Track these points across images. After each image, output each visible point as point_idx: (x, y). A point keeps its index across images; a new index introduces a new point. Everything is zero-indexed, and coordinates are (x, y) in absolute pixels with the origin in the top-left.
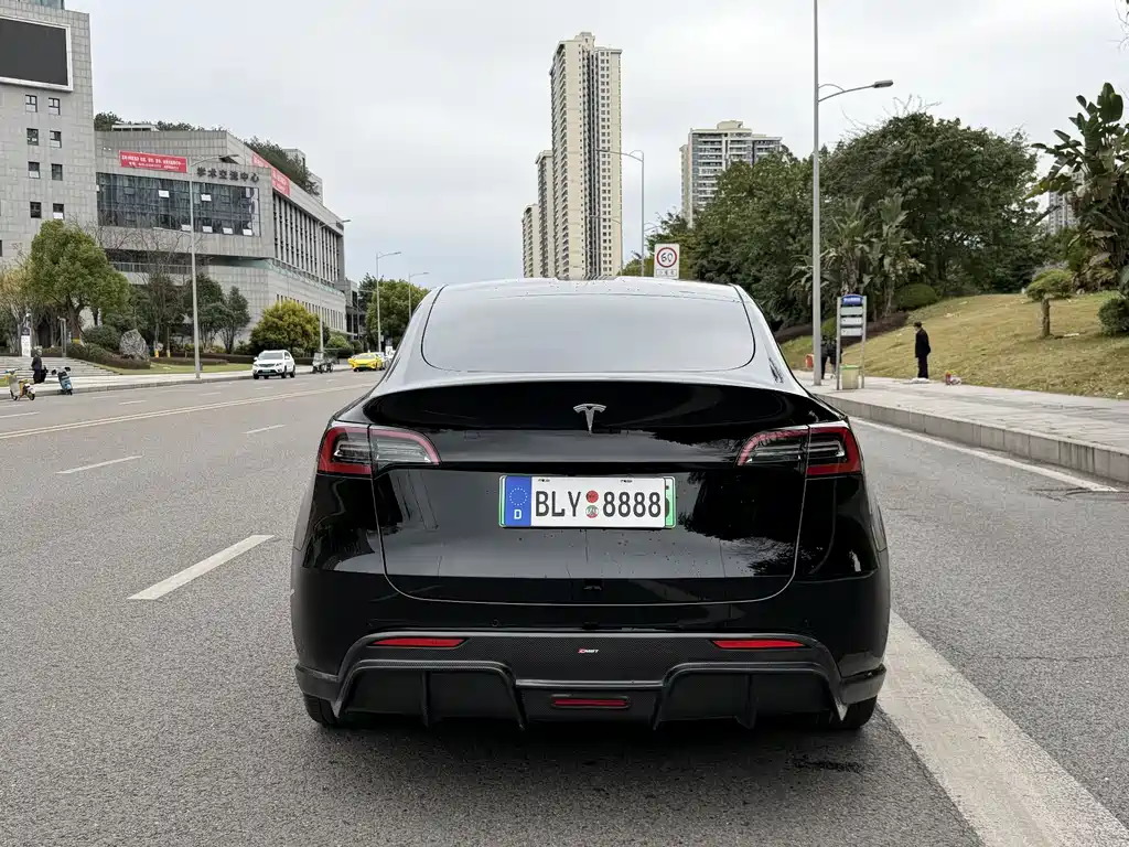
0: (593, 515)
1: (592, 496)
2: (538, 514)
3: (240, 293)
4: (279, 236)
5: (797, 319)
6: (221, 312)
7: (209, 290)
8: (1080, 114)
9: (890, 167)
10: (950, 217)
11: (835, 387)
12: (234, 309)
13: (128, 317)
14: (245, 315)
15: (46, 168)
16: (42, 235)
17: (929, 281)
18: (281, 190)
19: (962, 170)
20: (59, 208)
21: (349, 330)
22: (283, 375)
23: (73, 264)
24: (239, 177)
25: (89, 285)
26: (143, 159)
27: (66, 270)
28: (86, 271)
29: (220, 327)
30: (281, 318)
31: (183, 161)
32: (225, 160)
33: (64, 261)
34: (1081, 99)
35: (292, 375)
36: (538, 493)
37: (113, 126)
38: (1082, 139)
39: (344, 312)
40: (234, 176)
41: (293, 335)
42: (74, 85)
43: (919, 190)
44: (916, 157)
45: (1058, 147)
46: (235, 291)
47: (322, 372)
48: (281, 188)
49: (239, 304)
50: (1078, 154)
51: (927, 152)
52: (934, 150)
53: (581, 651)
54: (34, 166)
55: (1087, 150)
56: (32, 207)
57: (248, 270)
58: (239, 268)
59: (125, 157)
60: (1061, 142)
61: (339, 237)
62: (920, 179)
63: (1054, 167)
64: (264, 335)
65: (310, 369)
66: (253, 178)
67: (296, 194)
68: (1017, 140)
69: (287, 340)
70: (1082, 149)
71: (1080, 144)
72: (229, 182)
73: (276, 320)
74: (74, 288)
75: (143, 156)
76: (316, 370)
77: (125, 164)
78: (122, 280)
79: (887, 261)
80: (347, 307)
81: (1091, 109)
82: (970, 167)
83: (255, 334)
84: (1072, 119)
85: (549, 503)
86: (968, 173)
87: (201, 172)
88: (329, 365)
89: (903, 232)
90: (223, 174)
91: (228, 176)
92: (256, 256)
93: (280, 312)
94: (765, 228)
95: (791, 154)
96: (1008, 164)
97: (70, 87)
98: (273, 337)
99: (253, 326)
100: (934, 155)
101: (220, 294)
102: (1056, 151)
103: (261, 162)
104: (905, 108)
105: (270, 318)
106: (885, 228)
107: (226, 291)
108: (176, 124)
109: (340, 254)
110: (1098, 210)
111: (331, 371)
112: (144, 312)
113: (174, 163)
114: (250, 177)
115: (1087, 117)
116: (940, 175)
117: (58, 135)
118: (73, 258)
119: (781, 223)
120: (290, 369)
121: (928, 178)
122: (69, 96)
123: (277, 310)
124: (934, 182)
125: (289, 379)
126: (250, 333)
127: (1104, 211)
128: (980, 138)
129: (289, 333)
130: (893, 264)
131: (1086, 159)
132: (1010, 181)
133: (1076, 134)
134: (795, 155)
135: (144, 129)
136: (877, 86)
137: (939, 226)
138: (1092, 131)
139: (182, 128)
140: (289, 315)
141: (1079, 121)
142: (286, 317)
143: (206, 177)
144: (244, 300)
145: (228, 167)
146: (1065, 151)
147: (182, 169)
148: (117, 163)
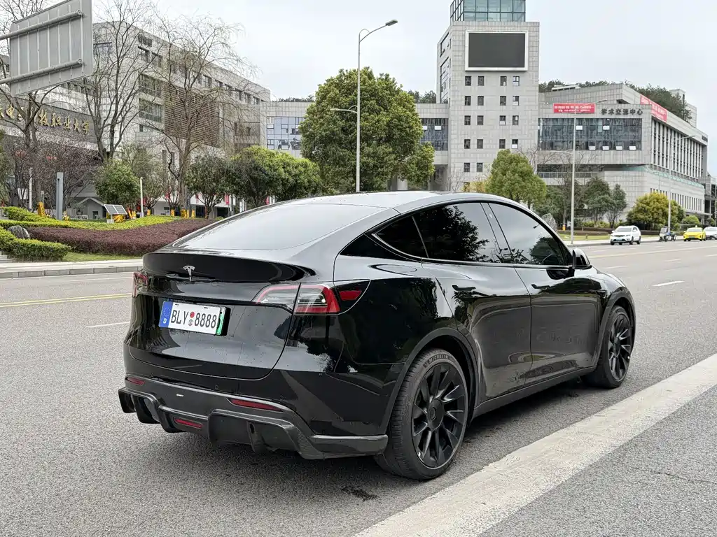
3: (621, 188)
4: (657, 149)
6: (607, 201)
7: (601, 187)
12: (616, 199)
13: (547, 206)
14: (624, 202)
15: (509, 119)
16: (498, 159)
18: (659, 117)
20: (515, 141)
21: (706, 211)
22: (631, 243)
23: (514, 175)
24: (629, 112)
25: (522, 187)
26: (568, 107)
27: (509, 179)
28: (521, 179)
29: (606, 211)
30: (648, 204)
31: (593, 106)
32: (620, 102)
33: (509, 173)
35: (638, 242)
37: (553, 89)
39: (703, 199)
40: (626, 112)
41: (655, 216)
42: (529, 66)
46: (618, 187)
47: (666, 240)
48: (660, 116)
49: (620, 196)
53: (178, 395)
54: (503, 118)
56: (500, 142)
57: (631, 173)
58: (625, 172)
59: (556, 107)
61: (704, 147)
64: (636, 216)
65: (657, 238)
66: (638, 112)
67: (673, 120)
69: (651, 219)
72: (622, 117)
73: (645, 205)
74: (513, 189)
75: (567, 105)
76: (661, 240)
77: (556, 111)
78: (542, 183)
80: (706, 195)
83: (630, 215)
87: (604, 112)
88: (673, 236)
90: (618, 112)
91: (622, 112)
92: (637, 163)
93: (648, 200)
97: (525, 68)
98: (642, 217)
99: (629, 209)
101: (608, 189)
103: (645, 101)
105: (641, 204)
107: (612, 188)
108: (597, 82)
109: (704, 159)
111: (674, 240)
112: (558, 202)
113: (587, 107)
114: (636, 112)
117: (517, 98)
118: (514, 172)
120: (636, 239)
122: (525, 74)
123: (646, 199)
125: (635, 246)
126: (626, 215)
129: (653, 214)
135: (571, 88)
139: (601, 84)
140: (654, 202)
142: (652, 204)
143: (607, 114)
144: (623, 193)
145: (622, 107)
147: (592, 111)
148: (551, 111)
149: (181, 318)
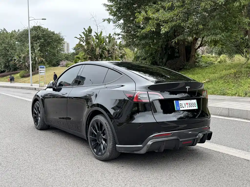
0: (188, 107)
1: (187, 104)
2: (181, 108)
5: (10, 70)
8: (84, 32)
9: (34, 37)
10: (48, 50)
11: (39, 86)
17: (43, 63)
19: (50, 40)
34: (84, 29)
36: (180, 104)
38: (84, 37)
43: (41, 43)
44: (40, 35)
45: (80, 38)
50: (84, 40)
51: (42, 35)
52: (44, 34)
53: (189, 133)
55: (85, 39)
60: (81, 37)
62: (41, 40)
63: (79, 42)
68: (59, 34)
70: (84, 39)
71: (84, 38)
79: (36, 58)
81: (86, 31)
82: (52, 39)
84: (82, 32)
85: (182, 105)
86: (51, 40)
89: (39, 52)
94: (1, 48)
95: (6, 31)
96: (59, 39)
100: (44, 36)
102: (79, 39)
104: (36, 24)
106: (36, 51)
110: (88, 51)
115: (85, 33)
116: (45, 40)
119: (5, 47)
121: (43, 40)
124: (44, 42)
127: (89, 51)
128: (53, 33)
130: (38, 59)
131: (85, 41)
132: (60, 43)
133: (83, 36)
134: (7, 31)
136: (43, 19)
137: (45, 51)
138: (87, 36)
141: (84, 33)
146: (81, 39)
149: (184, 106)
